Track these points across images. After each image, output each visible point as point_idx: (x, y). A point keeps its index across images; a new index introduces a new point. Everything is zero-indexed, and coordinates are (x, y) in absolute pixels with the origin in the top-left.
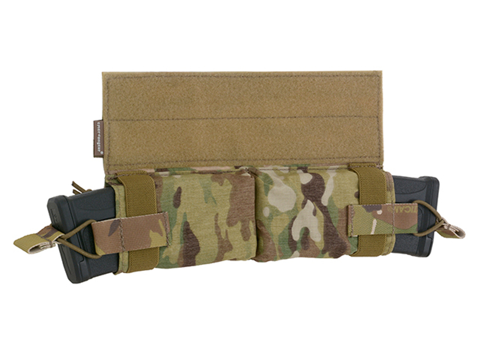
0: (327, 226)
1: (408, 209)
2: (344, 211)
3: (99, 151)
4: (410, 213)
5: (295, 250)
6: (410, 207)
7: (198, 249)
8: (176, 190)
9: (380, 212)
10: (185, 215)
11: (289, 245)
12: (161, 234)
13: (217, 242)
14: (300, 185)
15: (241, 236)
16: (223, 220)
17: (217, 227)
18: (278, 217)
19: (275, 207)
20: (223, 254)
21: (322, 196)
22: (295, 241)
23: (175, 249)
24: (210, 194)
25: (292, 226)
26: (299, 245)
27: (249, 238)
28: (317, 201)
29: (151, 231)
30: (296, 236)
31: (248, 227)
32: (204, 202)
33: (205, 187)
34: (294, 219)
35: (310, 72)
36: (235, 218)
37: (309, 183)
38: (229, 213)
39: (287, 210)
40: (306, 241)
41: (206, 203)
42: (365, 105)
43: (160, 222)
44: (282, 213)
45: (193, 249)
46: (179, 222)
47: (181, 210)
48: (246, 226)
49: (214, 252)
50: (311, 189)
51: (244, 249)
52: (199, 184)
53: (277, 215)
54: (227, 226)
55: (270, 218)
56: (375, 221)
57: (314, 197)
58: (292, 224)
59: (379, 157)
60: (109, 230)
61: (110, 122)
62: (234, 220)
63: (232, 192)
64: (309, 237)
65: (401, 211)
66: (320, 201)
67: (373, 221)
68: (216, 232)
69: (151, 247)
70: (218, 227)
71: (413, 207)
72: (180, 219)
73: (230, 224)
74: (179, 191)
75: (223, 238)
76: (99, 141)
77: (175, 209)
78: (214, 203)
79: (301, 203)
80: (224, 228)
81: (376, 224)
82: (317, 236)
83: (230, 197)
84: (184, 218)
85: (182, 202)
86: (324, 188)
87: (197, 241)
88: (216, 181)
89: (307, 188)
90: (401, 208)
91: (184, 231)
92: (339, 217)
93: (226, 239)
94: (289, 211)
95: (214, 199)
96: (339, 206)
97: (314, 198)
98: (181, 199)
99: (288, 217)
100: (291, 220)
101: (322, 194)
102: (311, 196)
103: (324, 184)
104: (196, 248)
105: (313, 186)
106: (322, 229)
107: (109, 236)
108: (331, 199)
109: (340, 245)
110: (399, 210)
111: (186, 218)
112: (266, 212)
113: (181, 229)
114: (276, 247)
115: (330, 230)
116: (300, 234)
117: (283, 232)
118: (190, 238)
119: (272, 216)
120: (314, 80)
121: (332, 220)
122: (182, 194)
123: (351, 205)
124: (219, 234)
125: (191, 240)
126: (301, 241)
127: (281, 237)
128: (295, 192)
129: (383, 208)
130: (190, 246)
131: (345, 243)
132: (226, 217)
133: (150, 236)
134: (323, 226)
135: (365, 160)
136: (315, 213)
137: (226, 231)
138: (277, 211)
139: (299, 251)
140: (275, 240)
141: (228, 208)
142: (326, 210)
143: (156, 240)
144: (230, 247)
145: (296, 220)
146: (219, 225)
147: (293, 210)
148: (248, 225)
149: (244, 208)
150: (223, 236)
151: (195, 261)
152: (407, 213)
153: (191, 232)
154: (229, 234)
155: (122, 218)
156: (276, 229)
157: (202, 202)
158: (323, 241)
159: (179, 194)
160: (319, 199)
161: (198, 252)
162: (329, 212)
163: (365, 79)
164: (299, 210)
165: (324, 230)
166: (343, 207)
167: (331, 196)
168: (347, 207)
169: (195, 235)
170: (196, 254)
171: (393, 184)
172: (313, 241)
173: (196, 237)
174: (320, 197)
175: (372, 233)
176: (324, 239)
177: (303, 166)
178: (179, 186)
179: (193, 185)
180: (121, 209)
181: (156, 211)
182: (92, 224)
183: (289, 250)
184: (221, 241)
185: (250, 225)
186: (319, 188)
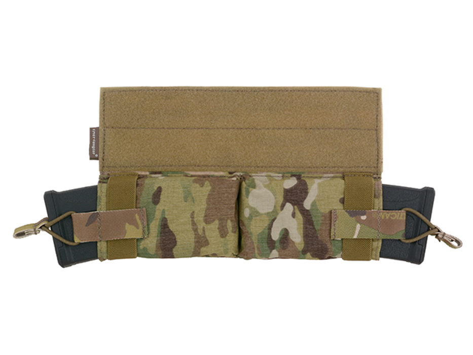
0: (306, 228)
1: (393, 216)
2: (328, 215)
3: (94, 154)
4: (395, 220)
5: (273, 249)
6: (396, 214)
7: (175, 242)
8: (156, 189)
9: (364, 218)
10: (164, 211)
11: (268, 243)
12: (138, 228)
13: (194, 237)
14: (283, 189)
15: (218, 233)
16: (200, 218)
17: (194, 224)
18: (258, 218)
19: (254, 209)
20: (199, 249)
21: (304, 200)
22: (274, 241)
23: (152, 242)
24: (189, 194)
25: (272, 227)
26: (277, 245)
27: (226, 236)
28: (299, 205)
29: (127, 224)
30: (276, 235)
31: (226, 226)
32: (183, 200)
33: (185, 188)
34: (274, 220)
35: (306, 87)
36: (212, 216)
37: (292, 188)
38: (206, 211)
39: (267, 211)
40: (285, 241)
41: (186, 201)
42: (362, 118)
43: (137, 217)
44: (262, 214)
45: (170, 243)
46: (157, 217)
47: (160, 207)
48: (224, 224)
49: (190, 246)
50: (293, 194)
51: (220, 245)
52: (180, 185)
53: (256, 216)
54: (204, 224)
55: (250, 218)
56: (358, 226)
57: (296, 200)
58: (272, 224)
59: (377, 167)
60: (87, 221)
61: (105, 129)
62: (211, 218)
63: (210, 193)
64: (289, 238)
65: (387, 217)
66: (303, 205)
67: (356, 225)
68: (193, 229)
69: (125, 238)
70: (196, 224)
71: (399, 214)
72: (158, 215)
73: (207, 221)
74: (159, 190)
75: (200, 234)
76: (94, 145)
77: (153, 206)
78: (192, 202)
79: (280, 205)
80: (201, 225)
81: (359, 229)
82: (297, 237)
83: (208, 197)
84: (162, 215)
85: (161, 200)
86: (307, 193)
87: (173, 235)
88: (196, 183)
89: (289, 192)
90: (387, 215)
91: (161, 226)
92: (322, 220)
93: (203, 235)
94: (268, 213)
95: (193, 198)
96: (322, 211)
97: (296, 202)
98: (161, 197)
99: (267, 219)
100: (270, 221)
101: (305, 198)
102: (293, 200)
103: (307, 189)
104: (173, 242)
105: (295, 191)
106: (302, 230)
107: (86, 226)
108: (314, 204)
109: (320, 246)
110: (385, 217)
111: (164, 215)
112: (246, 213)
113: (159, 224)
114: (256, 245)
115: (310, 232)
116: (280, 234)
117: (263, 232)
118: (167, 232)
119: (252, 217)
120: (310, 95)
121: (315, 223)
122: (162, 193)
123: (334, 210)
124: (196, 230)
125: (167, 234)
126: (280, 240)
127: (260, 237)
128: (274, 195)
129: (367, 213)
130: (166, 239)
131: (326, 245)
132: (203, 215)
133: (126, 228)
134: (302, 227)
135: (361, 170)
136: (294, 215)
137: (204, 228)
138: (257, 212)
139: (277, 250)
140: (254, 238)
141: (205, 207)
142: (309, 214)
143: (131, 232)
144: (207, 243)
145: (275, 221)
146: (196, 222)
147: (273, 211)
148: (226, 223)
149: (223, 208)
150: (200, 232)
151: (173, 253)
152: (392, 220)
153: (168, 227)
154: (206, 230)
155: (101, 212)
156: (255, 229)
157: (181, 201)
158: (303, 242)
159: (159, 193)
160: (301, 203)
161: (175, 245)
162: (312, 216)
163: (363, 95)
164: (278, 212)
165: (303, 231)
166: (327, 212)
167: (315, 200)
168: (331, 212)
169: (171, 230)
170: (173, 248)
171: (382, 192)
172: (293, 242)
173: (172, 232)
174: (303, 201)
175: (355, 237)
176: (304, 241)
177: (298, 174)
178: (159, 186)
179: (174, 185)
180: (102, 204)
181: (135, 207)
182: (72, 215)
183: (267, 248)
184: (197, 236)
185: (228, 224)
186: (301, 193)
